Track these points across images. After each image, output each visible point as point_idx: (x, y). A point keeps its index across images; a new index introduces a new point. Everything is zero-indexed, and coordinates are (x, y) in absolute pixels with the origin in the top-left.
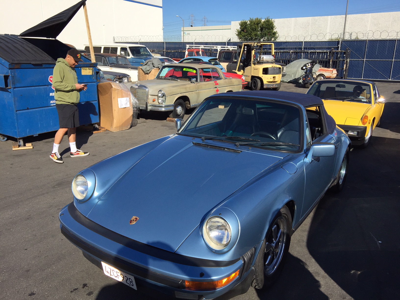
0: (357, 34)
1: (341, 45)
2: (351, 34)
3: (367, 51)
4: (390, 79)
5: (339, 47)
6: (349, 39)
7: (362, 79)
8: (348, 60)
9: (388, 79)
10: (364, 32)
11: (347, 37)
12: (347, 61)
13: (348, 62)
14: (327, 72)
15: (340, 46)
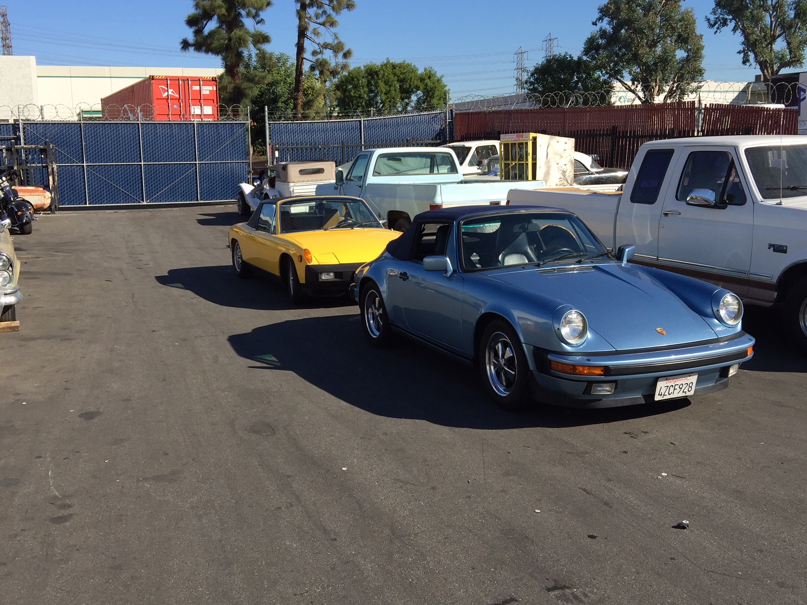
0: (56, 108)
1: (24, 132)
2: (42, 110)
3: (85, 146)
4: (143, 201)
5: (20, 137)
6: (40, 119)
7: (88, 205)
8: (55, 166)
9: (141, 201)
10: (71, 107)
11: (35, 117)
12: (53, 169)
13: (55, 169)
14: (35, 194)
15: (21, 134)
